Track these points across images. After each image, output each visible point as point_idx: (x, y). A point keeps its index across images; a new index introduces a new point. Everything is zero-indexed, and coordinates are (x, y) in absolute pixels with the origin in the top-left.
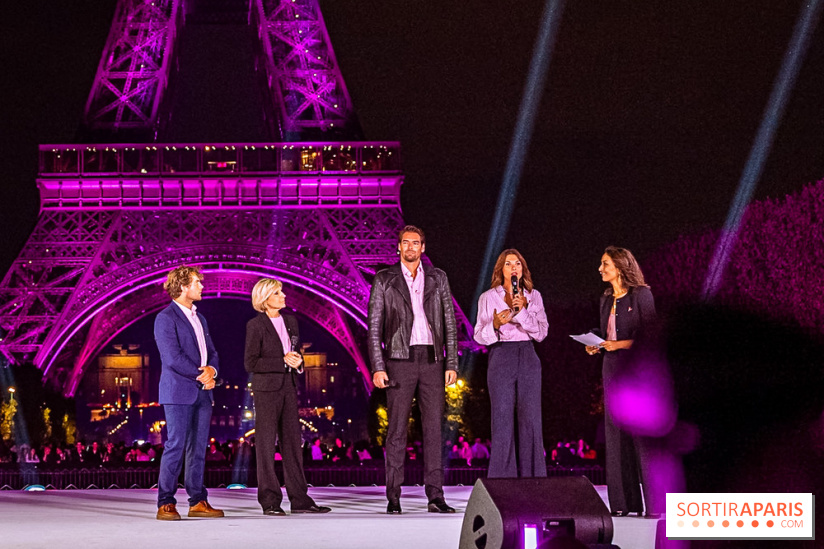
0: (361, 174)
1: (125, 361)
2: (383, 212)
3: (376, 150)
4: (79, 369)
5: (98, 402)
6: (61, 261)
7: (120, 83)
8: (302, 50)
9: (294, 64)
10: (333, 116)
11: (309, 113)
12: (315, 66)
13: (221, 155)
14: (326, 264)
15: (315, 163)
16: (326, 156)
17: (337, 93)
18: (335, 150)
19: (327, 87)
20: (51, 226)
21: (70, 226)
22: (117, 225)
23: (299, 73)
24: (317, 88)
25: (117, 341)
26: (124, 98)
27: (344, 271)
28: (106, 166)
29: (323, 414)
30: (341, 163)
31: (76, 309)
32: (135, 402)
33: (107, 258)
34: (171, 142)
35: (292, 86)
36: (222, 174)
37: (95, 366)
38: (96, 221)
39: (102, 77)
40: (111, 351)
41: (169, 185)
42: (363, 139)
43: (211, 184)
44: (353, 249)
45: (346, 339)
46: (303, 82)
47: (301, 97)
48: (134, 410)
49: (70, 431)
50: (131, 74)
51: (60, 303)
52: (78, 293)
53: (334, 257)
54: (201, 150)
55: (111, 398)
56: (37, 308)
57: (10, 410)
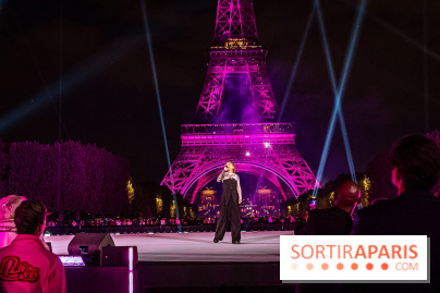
0: (285, 132)
1: (209, 192)
2: (290, 145)
3: (287, 125)
4: (194, 195)
5: (201, 205)
6: (188, 161)
7: (206, 105)
8: (264, 94)
9: (262, 98)
10: (273, 115)
11: (266, 114)
12: (269, 99)
13: (238, 128)
14: (272, 161)
15: (268, 130)
16: (272, 127)
17: (275, 108)
18: (274, 125)
19: (272, 105)
20: (185, 150)
21: (191, 150)
22: (206, 150)
23: (263, 101)
24: (269, 106)
25: (206, 186)
26: (208, 110)
27: (277, 163)
28: (202, 130)
30: (276, 130)
31: (194, 176)
32: (212, 205)
33: (203, 160)
34: (222, 124)
35: (261, 106)
36: (240, 133)
37: (200, 193)
38: (199, 149)
39: (201, 103)
40: (204, 189)
41: (222, 137)
42: (283, 122)
43: (235, 137)
44: (280, 157)
45: (278, 185)
46: (264, 104)
47: (263, 109)
49: (192, 214)
50: (209, 102)
51: (188, 174)
52: (194, 171)
53: (274, 159)
54: (232, 126)
55: (205, 203)
56: (181, 176)
57: (173, 208)
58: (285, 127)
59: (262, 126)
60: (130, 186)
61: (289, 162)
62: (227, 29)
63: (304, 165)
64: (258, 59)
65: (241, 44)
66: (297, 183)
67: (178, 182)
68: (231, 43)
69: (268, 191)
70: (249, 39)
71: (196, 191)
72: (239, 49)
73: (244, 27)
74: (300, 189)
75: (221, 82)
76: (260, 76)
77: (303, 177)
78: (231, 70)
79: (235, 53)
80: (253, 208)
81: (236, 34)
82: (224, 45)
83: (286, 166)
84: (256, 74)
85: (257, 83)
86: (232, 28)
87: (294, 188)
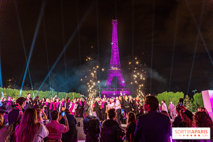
9: (121, 82)
10: (124, 86)
11: (122, 86)
18: (125, 89)
26: (108, 85)
34: (112, 88)
35: (121, 84)
36: (116, 91)
42: (127, 88)
54: (114, 89)
58: (127, 90)
59: (122, 89)
62: (113, 65)
64: (120, 73)
65: (116, 69)
68: (114, 69)
70: (118, 67)
72: (116, 70)
73: (117, 65)
75: (111, 78)
76: (121, 77)
78: (114, 75)
81: (115, 66)
82: (112, 69)
85: (120, 79)
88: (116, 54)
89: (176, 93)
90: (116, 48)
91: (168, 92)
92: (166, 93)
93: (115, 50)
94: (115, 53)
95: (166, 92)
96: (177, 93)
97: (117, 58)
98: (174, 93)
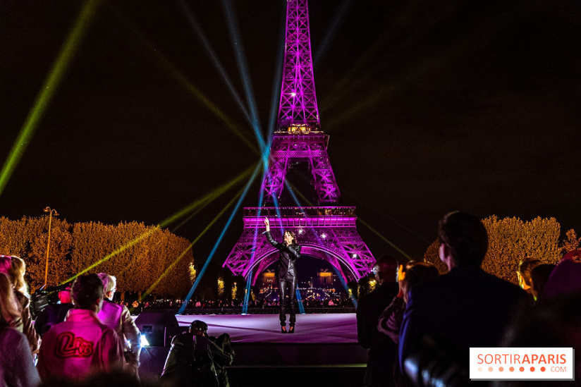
0: (344, 217)
1: (270, 274)
2: (351, 228)
3: (348, 209)
4: (256, 277)
5: (262, 287)
6: (250, 243)
7: (269, 188)
8: (325, 178)
9: (323, 182)
10: (334, 198)
11: (327, 198)
12: (330, 183)
13: (300, 211)
14: (333, 244)
15: (329, 213)
16: (333, 211)
17: (336, 191)
18: (336, 209)
19: (333, 189)
20: (247, 233)
21: (253, 233)
23: (325, 185)
24: (330, 190)
25: (268, 268)
26: (270, 193)
27: (338, 247)
28: (264, 214)
29: (332, 291)
30: (337, 213)
31: (255, 258)
32: (273, 287)
33: (265, 242)
34: (285, 206)
35: (322, 189)
36: (302, 216)
37: (261, 276)
38: (261, 231)
39: (263, 186)
40: (266, 271)
41: (284, 220)
42: (345, 206)
43: (297, 219)
44: (342, 240)
45: (339, 268)
46: (325, 188)
47: (325, 193)
48: (273, 290)
49: (253, 296)
50: (272, 186)
51: (250, 256)
52: (256, 253)
53: (335, 242)
54: (294, 209)
55: (266, 286)
56: (243, 258)
57: (235, 290)
58: (346, 211)
59: (323, 211)
60: (192, 267)
61: (349, 246)
62: (290, 114)
63: (364, 249)
64: (320, 144)
65: (303, 129)
66: (357, 267)
67: (239, 264)
68: (294, 129)
69: (329, 274)
70: (311, 125)
71: (258, 273)
72: (302, 134)
73: (307, 113)
74: (361, 273)
75: (283, 166)
76: (321, 160)
77: (364, 261)
78: (293, 153)
79: (298, 137)
80: (314, 291)
81: (299, 120)
82: (287, 130)
83: (346, 249)
84: (317, 158)
85: (318, 168)
86: (295, 113)
87: (355, 272)
88: (302, 72)
89: (530, 221)
90: (304, 44)
91: (502, 219)
92: (492, 221)
93: (298, 54)
94: (298, 68)
95: (495, 218)
96: (534, 221)
97: (304, 86)
98: (524, 222)
